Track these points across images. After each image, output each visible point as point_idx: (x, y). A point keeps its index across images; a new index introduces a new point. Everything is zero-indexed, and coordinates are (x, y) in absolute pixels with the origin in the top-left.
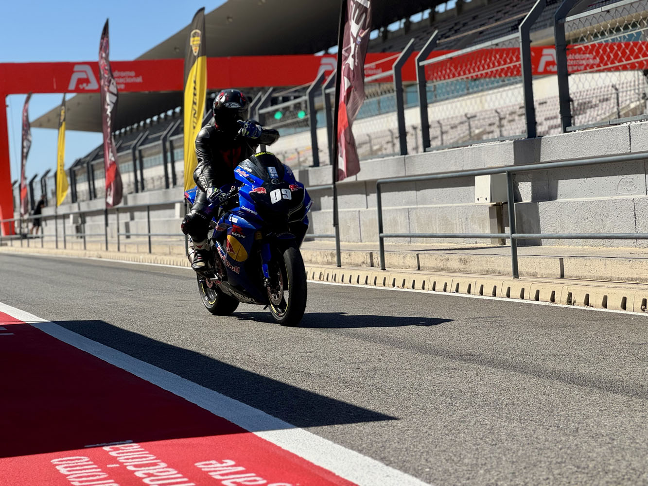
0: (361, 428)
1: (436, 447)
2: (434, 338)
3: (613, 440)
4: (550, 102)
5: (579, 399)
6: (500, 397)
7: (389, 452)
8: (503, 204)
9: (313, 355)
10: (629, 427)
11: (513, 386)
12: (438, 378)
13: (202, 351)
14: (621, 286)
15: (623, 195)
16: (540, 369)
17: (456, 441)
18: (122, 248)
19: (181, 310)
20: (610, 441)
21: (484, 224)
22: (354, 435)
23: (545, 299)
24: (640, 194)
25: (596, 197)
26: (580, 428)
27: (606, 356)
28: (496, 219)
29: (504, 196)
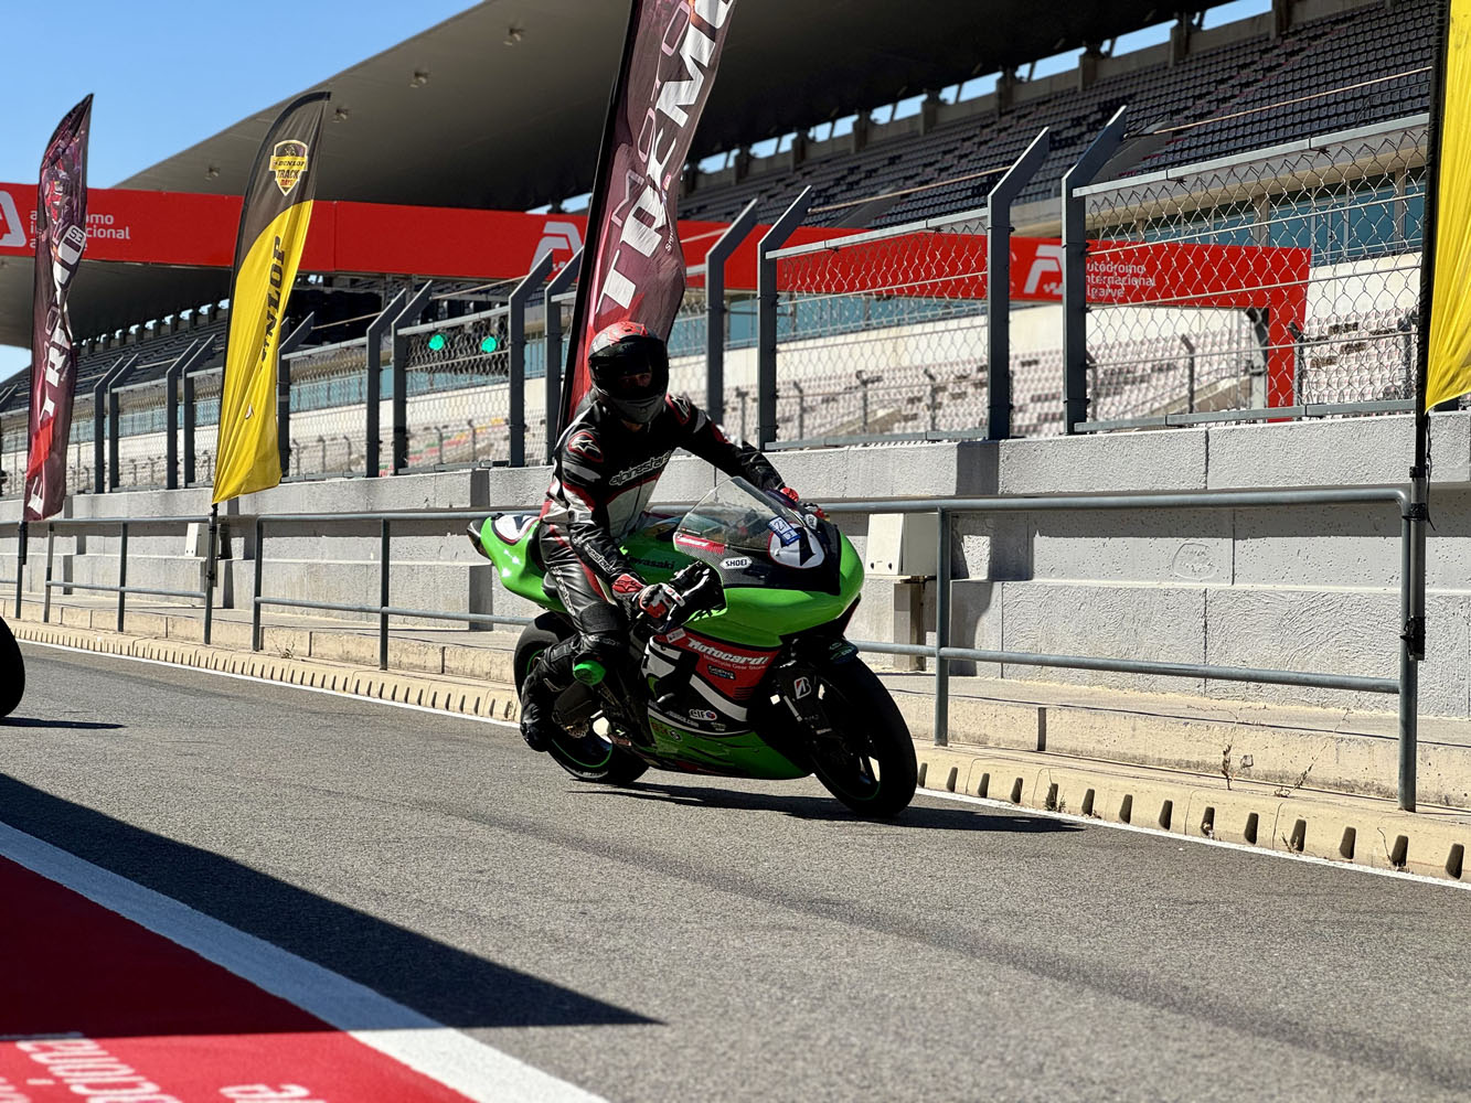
0: (585, 1038)
1: (743, 1085)
2: (752, 862)
3: (1114, 1092)
4: (1046, 362)
5: (1051, 1006)
6: (886, 992)
7: (642, 1089)
8: (926, 580)
9: (485, 879)
10: (1149, 1069)
11: (915, 971)
12: (757, 945)
13: (238, 856)
14: (1163, 776)
15: (1182, 580)
16: (976, 940)
17: (785, 1075)
18: (54, 614)
19: (190, 761)
20: (1108, 1095)
21: (880, 620)
22: (568, 1049)
23: (1000, 796)
24: (1219, 581)
25: (1126, 579)
26: (1048, 1063)
27: (1117, 922)
28: (909, 613)
29: (930, 564)
